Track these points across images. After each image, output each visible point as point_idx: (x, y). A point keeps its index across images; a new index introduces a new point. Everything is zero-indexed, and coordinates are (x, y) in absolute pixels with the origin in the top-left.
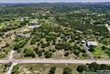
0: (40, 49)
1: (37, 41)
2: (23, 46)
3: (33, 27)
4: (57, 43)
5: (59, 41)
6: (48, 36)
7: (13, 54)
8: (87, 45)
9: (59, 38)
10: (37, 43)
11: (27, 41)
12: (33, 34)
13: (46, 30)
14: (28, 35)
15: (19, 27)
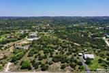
0: (37, 61)
1: (35, 53)
2: (21, 58)
3: (32, 39)
4: (54, 55)
5: (57, 53)
6: (45, 49)
7: (10, 66)
8: (84, 57)
9: (56, 51)
10: (34, 55)
11: (25, 53)
12: (31, 46)
13: (44, 42)
14: (26, 48)
15: (19, 39)
